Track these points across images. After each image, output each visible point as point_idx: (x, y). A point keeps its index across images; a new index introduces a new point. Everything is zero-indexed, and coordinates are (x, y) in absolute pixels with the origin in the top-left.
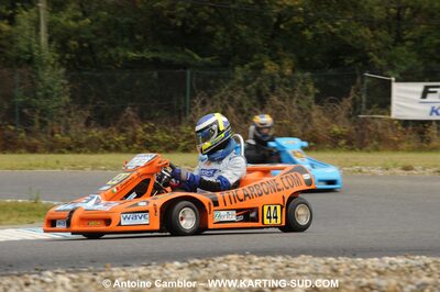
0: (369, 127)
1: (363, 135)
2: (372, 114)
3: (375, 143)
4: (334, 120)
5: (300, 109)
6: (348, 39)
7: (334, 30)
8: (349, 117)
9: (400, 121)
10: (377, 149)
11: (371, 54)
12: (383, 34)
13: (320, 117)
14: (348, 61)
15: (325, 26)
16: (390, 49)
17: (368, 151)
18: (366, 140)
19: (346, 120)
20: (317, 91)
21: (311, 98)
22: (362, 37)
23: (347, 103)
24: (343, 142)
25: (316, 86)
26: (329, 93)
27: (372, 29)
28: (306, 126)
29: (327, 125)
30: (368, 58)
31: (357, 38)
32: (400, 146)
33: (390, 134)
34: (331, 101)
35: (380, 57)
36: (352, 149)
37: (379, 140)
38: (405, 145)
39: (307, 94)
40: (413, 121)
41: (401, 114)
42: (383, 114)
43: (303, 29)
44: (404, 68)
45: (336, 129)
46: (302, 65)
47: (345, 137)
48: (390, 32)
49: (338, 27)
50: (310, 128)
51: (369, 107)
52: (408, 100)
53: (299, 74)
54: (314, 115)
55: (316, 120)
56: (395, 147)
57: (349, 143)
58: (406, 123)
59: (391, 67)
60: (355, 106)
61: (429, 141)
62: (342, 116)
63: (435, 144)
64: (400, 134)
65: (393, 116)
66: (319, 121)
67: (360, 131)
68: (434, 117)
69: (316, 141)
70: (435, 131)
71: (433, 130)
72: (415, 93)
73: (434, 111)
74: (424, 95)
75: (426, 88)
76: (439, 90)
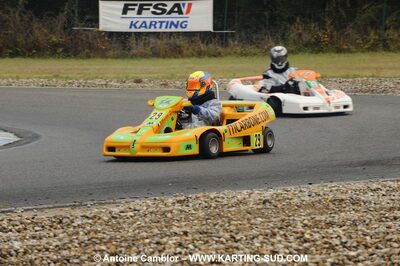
0: (82, 37)
1: (77, 44)
2: (84, 26)
3: (87, 50)
4: (52, 31)
8: (65, 28)
9: (106, 32)
10: (89, 57)
13: (40, 29)
17: (83, 58)
18: (80, 48)
19: (62, 31)
21: (31, 12)
23: (63, 17)
24: (61, 50)
28: (28, 36)
29: (46, 35)
32: (108, 54)
33: (99, 44)
34: (48, 15)
36: (69, 56)
37: (90, 48)
38: (111, 53)
40: (117, 33)
41: (108, 26)
42: (92, 27)
45: (54, 39)
47: (62, 46)
50: (32, 38)
51: (81, 20)
52: (112, 15)
54: (36, 26)
55: (37, 31)
56: (103, 55)
57: (66, 51)
58: (111, 34)
60: (69, 19)
61: (129, 49)
62: (59, 28)
63: (134, 51)
64: (107, 44)
65: (101, 29)
66: (40, 32)
67: (74, 41)
68: (133, 30)
69: (38, 49)
70: (134, 42)
71: (132, 40)
72: (118, 9)
73: (132, 25)
74: (125, 11)
75: (126, 6)
76: (137, 8)
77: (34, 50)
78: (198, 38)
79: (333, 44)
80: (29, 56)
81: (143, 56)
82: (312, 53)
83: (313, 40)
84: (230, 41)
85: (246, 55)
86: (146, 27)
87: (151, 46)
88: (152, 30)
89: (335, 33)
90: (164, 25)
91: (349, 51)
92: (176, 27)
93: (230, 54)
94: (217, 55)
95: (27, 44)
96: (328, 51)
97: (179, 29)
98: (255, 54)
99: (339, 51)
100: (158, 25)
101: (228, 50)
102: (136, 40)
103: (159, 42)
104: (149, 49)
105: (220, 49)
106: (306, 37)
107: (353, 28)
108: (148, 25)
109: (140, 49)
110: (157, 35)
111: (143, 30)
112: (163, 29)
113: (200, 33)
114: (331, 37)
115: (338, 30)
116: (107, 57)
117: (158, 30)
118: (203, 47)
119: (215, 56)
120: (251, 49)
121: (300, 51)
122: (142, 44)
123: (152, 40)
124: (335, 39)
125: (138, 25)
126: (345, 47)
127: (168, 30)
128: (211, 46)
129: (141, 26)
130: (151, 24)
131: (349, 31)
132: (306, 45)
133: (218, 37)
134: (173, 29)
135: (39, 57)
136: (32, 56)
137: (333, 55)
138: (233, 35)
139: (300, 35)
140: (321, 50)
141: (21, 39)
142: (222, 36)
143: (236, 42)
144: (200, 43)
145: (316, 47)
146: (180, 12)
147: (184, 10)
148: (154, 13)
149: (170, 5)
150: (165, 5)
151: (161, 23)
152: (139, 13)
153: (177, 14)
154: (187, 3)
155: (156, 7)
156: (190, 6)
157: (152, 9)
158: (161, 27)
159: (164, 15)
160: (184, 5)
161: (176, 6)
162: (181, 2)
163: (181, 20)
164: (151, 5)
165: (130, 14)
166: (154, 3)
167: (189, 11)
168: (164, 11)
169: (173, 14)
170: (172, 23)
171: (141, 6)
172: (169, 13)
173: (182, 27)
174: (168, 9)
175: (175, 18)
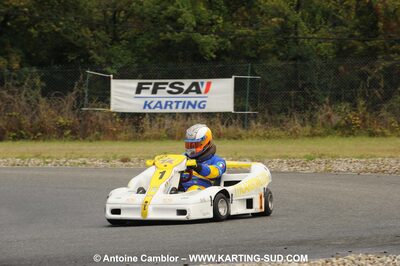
0: (92, 118)
1: (86, 125)
2: (94, 107)
3: (97, 133)
4: (60, 112)
5: (28, 101)
6: (71, 38)
7: (57, 30)
8: (74, 109)
9: (118, 113)
10: (98, 139)
11: (91, 51)
12: (101, 34)
13: (47, 110)
15: (49, 26)
16: (108, 48)
17: (91, 141)
18: (89, 130)
19: (71, 112)
20: (44, 84)
21: (38, 92)
22: (83, 36)
23: (71, 97)
24: (68, 132)
25: (42, 80)
26: (54, 88)
27: (92, 30)
28: (34, 118)
29: (53, 117)
30: (89, 55)
31: (79, 37)
32: (119, 137)
33: (109, 125)
34: (57, 95)
35: (99, 55)
36: (77, 139)
37: (100, 130)
38: (122, 135)
39: (34, 87)
40: (129, 113)
41: (117, 107)
42: (103, 107)
43: (29, 26)
44: (120, 65)
45: (61, 121)
46: (29, 60)
47: (70, 128)
48: (108, 33)
49: (61, 26)
50: (37, 120)
51: (90, 100)
52: (125, 95)
53: (26, 69)
54: (41, 106)
55: (43, 113)
56: (114, 137)
57: (74, 133)
58: (123, 115)
59: (110, 63)
60: (78, 100)
61: (142, 132)
62: (67, 109)
63: (147, 133)
64: (118, 125)
65: (112, 109)
67: (83, 123)
68: (147, 110)
69: (44, 131)
70: (148, 123)
71: (146, 121)
72: (131, 88)
73: (146, 105)
74: (138, 91)
75: (140, 85)
76: (151, 87)
77: (40, 133)
78: (218, 120)
79: (365, 127)
80: (34, 139)
81: (158, 138)
82: (342, 136)
83: (343, 122)
84: (253, 123)
85: (269, 138)
86: (161, 107)
87: (166, 127)
88: (168, 110)
89: (368, 116)
90: (181, 105)
91: (383, 135)
92: (194, 107)
93: (252, 136)
94: (238, 138)
95: (32, 127)
96: (359, 134)
97: (197, 110)
98: (279, 137)
99: (372, 134)
100: (174, 105)
101: (250, 132)
102: (151, 121)
103: (175, 123)
104: (164, 131)
105: (241, 131)
106: (336, 119)
107: (388, 110)
108: (163, 106)
109: (155, 130)
110: (173, 116)
111: (157, 110)
112: (180, 110)
113: (220, 113)
114: (364, 120)
115: (371, 113)
116: (117, 140)
117: (174, 110)
118: (222, 129)
119: (235, 139)
120: (274, 131)
121: (328, 134)
122: (156, 125)
123: (168, 121)
124: (368, 122)
125: (152, 105)
126: (379, 131)
127: (185, 110)
128: (231, 128)
129: (155, 107)
130: (166, 104)
131: (384, 113)
132: (336, 128)
133: (239, 118)
134: (190, 110)
135: (44, 140)
136: (37, 139)
137: (364, 138)
138: (255, 117)
139: (329, 117)
140: (352, 134)
141: (26, 121)
142: (243, 117)
143: (259, 124)
144: (219, 124)
145: (347, 130)
146: (198, 91)
147: (203, 89)
148: (170, 92)
149: (187, 83)
150: (182, 84)
151: (178, 102)
152: (154, 92)
153: (194, 94)
154: (206, 81)
155: (172, 86)
156: (209, 84)
157: (168, 88)
158: (177, 107)
159: (181, 95)
160: (202, 83)
161: (193, 84)
162: (199, 81)
163: (199, 100)
164: (167, 84)
165: (144, 93)
166: (171, 81)
167: (207, 91)
168: (181, 90)
169: (191, 94)
170: (190, 103)
171: (156, 85)
172: (187, 92)
173: (199, 107)
174: (185, 88)
175: (193, 97)
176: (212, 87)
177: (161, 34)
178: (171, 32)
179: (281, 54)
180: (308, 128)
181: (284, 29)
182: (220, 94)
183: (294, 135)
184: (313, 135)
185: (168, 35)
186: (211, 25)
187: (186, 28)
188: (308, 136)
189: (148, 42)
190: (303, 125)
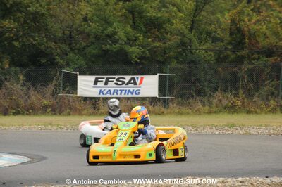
0: (65, 101)
1: (61, 106)
2: (66, 93)
3: (68, 110)
4: (43, 96)
6: (43, 48)
7: (34, 43)
8: (53, 95)
9: (82, 97)
10: (70, 115)
11: (56, 57)
12: (63, 46)
14: (43, 61)
15: (29, 40)
17: (65, 115)
18: (63, 108)
19: (51, 97)
22: (51, 47)
23: (51, 86)
24: (50, 110)
25: (24, 76)
27: (56, 43)
28: (26, 101)
29: (39, 99)
31: (48, 48)
32: (83, 113)
33: (77, 105)
34: (41, 86)
35: (61, 59)
36: (55, 114)
37: (71, 109)
38: (86, 112)
40: (90, 98)
41: (82, 93)
42: (73, 93)
45: (45, 102)
47: (51, 107)
48: (66, 45)
49: (37, 40)
50: (29, 102)
51: (64, 89)
52: (87, 86)
53: (13, 69)
55: (33, 97)
56: (79, 112)
57: (53, 110)
58: (85, 99)
60: (56, 88)
61: (98, 109)
62: (49, 94)
63: (101, 111)
64: (83, 105)
65: (78, 95)
66: (35, 97)
67: (59, 104)
68: (101, 96)
69: (33, 109)
70: (102, 104)
71: (101, 103)
72: (91, 81)
73: (101, 92)
74: (96, 83)
75: (97, 79)
76: (104, 80)
77: (30, 110)
78: (147, 102)
79: (244, 107)
80: (27, 114)
82: (229, 113)
83: (230, 104)
84: (171, 104)
85: (182, 114)
86: (110, 94)
88: (115, 96)
89: (245, 100)
90: (123, 92)
91: (256, 112)
92: (132, 93)
93: (170, 113)
94: (162, 114)
95: (25, 106)
96: (240, 112)
97: (134, 96)
98: (188, 114)
99: (249, 112)
100: (119, 92)
101: (169, 110)
102: (104, 103)
105: (163, 109)
106: (225, 102)
107: (258, 97)
108: (112, 92)
111: (108, 96)
112: (123, 96)
113: (149, 98)
114: (243, 103)
115: (248, 98)
116: (82, 115)
117: (119, 96)
118: (151, 108)
119: (160, 114)
120: (185, 109)
121: (220, 111)
124: (246, 104)
125: (105, 92)
126: (253, 110)
127: (127, 96)
128: (156, 107)
129: (107, 93)
130: (114, 92)
131: (256, 99)
132: (225, 108)
133: (162, 101)
134: (130, 95)
135: (34, 115)
136: (29, 114)
137: (244, 115)
138: (172, 100)
139: (221, 101)
140: (236, 112)
141: (21, 102)
142: (164, 101)
143: (175, 105)
144: (149, 105)
145: (232, 109)
146: (135, 83)
147: (138, 82)
148: (116, 84)
149: (128, 78)
150: (124, 79)
151: (122, 91)
152: (106, 84)
153: (132, 85)
154: (140, 77)
155: (118, 80)
156: (142, 79)
157: (115, 81)
158: (121, 94)
159: (124, 86)
160: (138, 78)
161: (132, 79)
162: (135, 77)
163: (135, 89)
164: (114, 78)
165: (99, 84)
166: (117, 77)
167: (141, 83)
168: (123, 83)
169: (130, 85)
170: (129, 91)
171: (107, 79)
172: (127, 84)
173: (136, 94)
174: (126, 81)
175: (131, 87)
176: (144, 81)
177: (103, 46)
178: (109, 44)
179: (181, 60)
180: (207, 107)
181: (183, 44)
182: (149, 85)
183: (198, 112)
184: (210, 112)
185: (108, 47)
186: (135, 40)
187: (120, 42)
188: (207, 113)
189: (94, 51)
190: (204, 105)
